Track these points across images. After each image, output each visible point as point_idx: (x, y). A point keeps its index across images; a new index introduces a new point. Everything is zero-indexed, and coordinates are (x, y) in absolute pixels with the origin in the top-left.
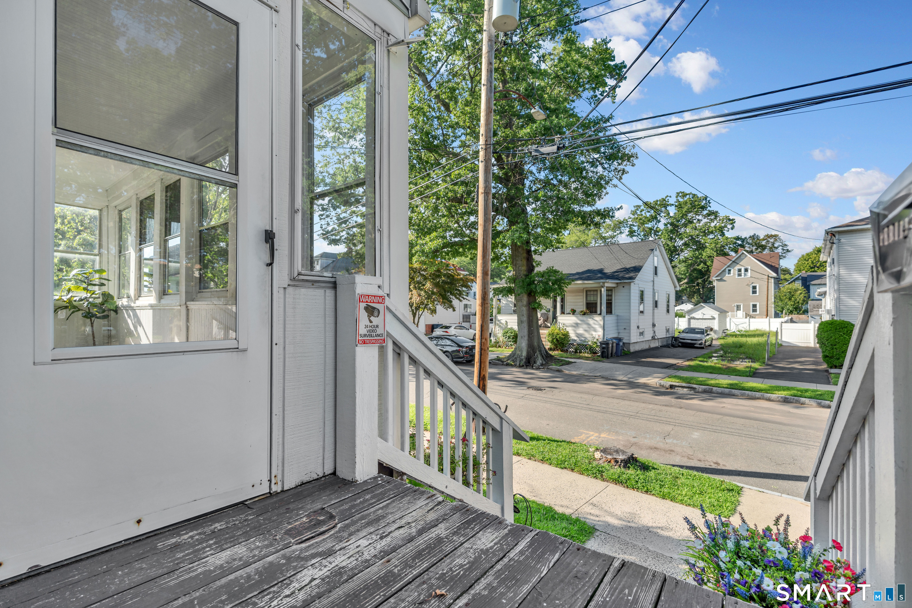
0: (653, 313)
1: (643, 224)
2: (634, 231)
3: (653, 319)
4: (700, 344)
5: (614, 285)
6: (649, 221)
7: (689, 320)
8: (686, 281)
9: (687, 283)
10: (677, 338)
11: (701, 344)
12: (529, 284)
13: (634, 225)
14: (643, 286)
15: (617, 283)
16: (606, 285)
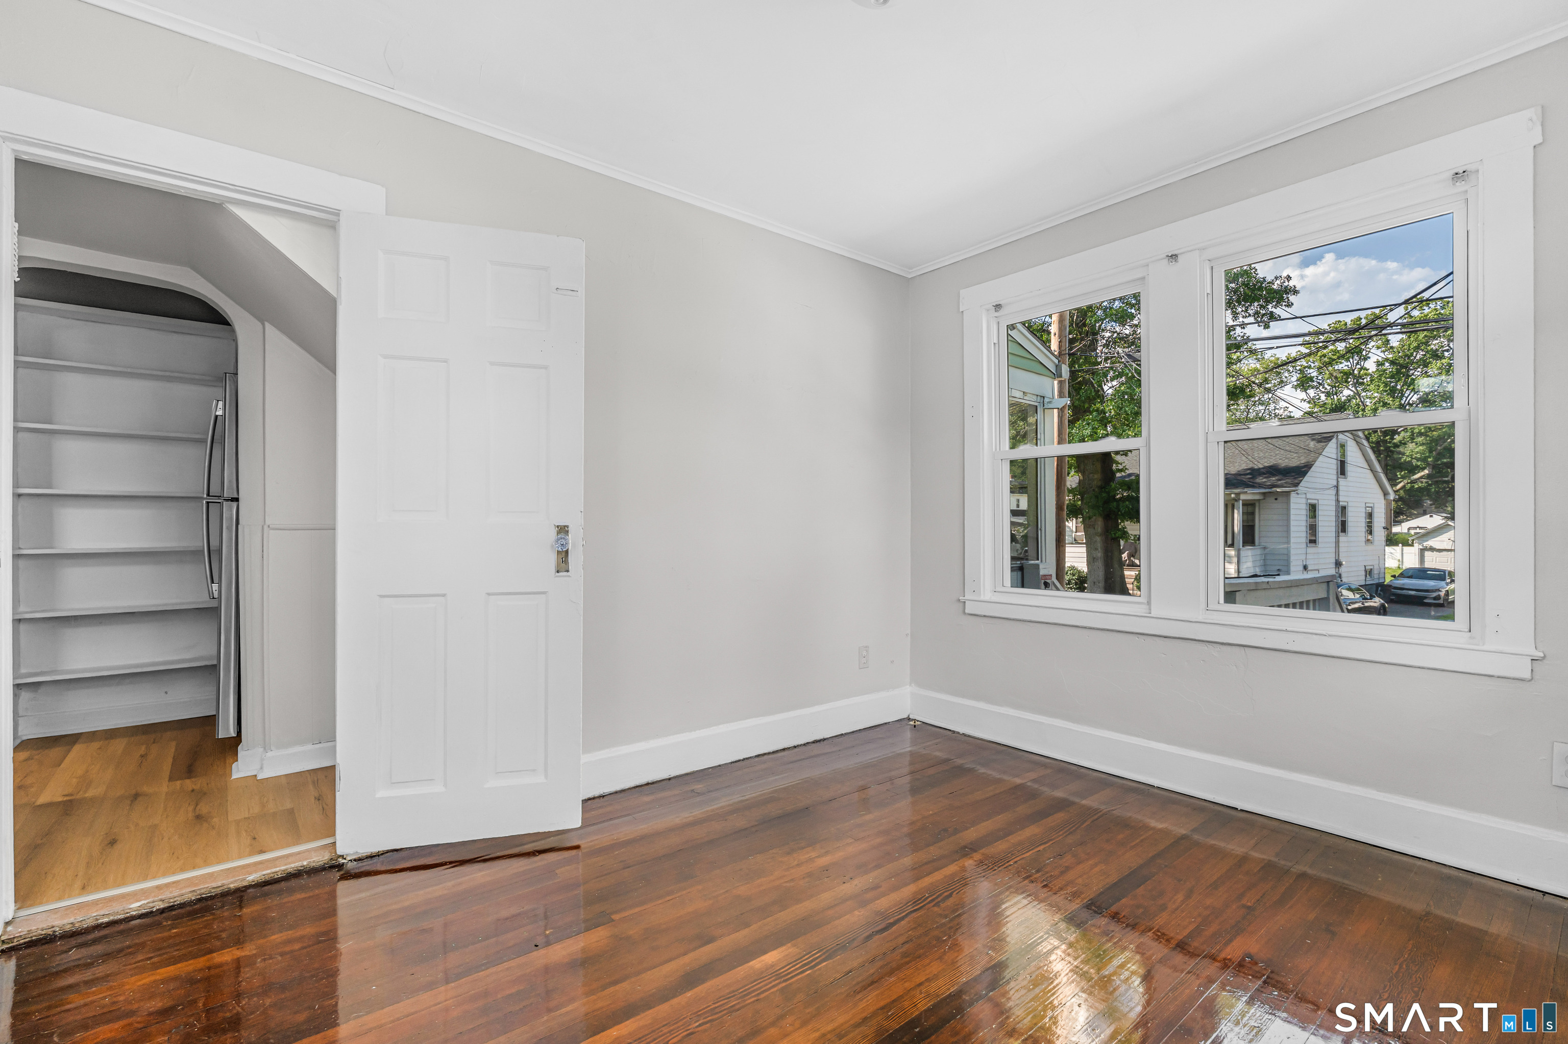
0: (1337, 543)
1: (1331, 363)
2: (1311, 379)
3: (1337, 552)
4: (1435, 598)
5: (1257, 497)
6: (1343, 356)
7: (1422, 551)
8: (1426, 472)
9: (1429, 476)
10: (1389, 586)
11: (1438, 598)
12: (1106, 502)
13: (1310, 367)
14: (1313, 497)
15: (1264, 494)
16: (1243, 497)
